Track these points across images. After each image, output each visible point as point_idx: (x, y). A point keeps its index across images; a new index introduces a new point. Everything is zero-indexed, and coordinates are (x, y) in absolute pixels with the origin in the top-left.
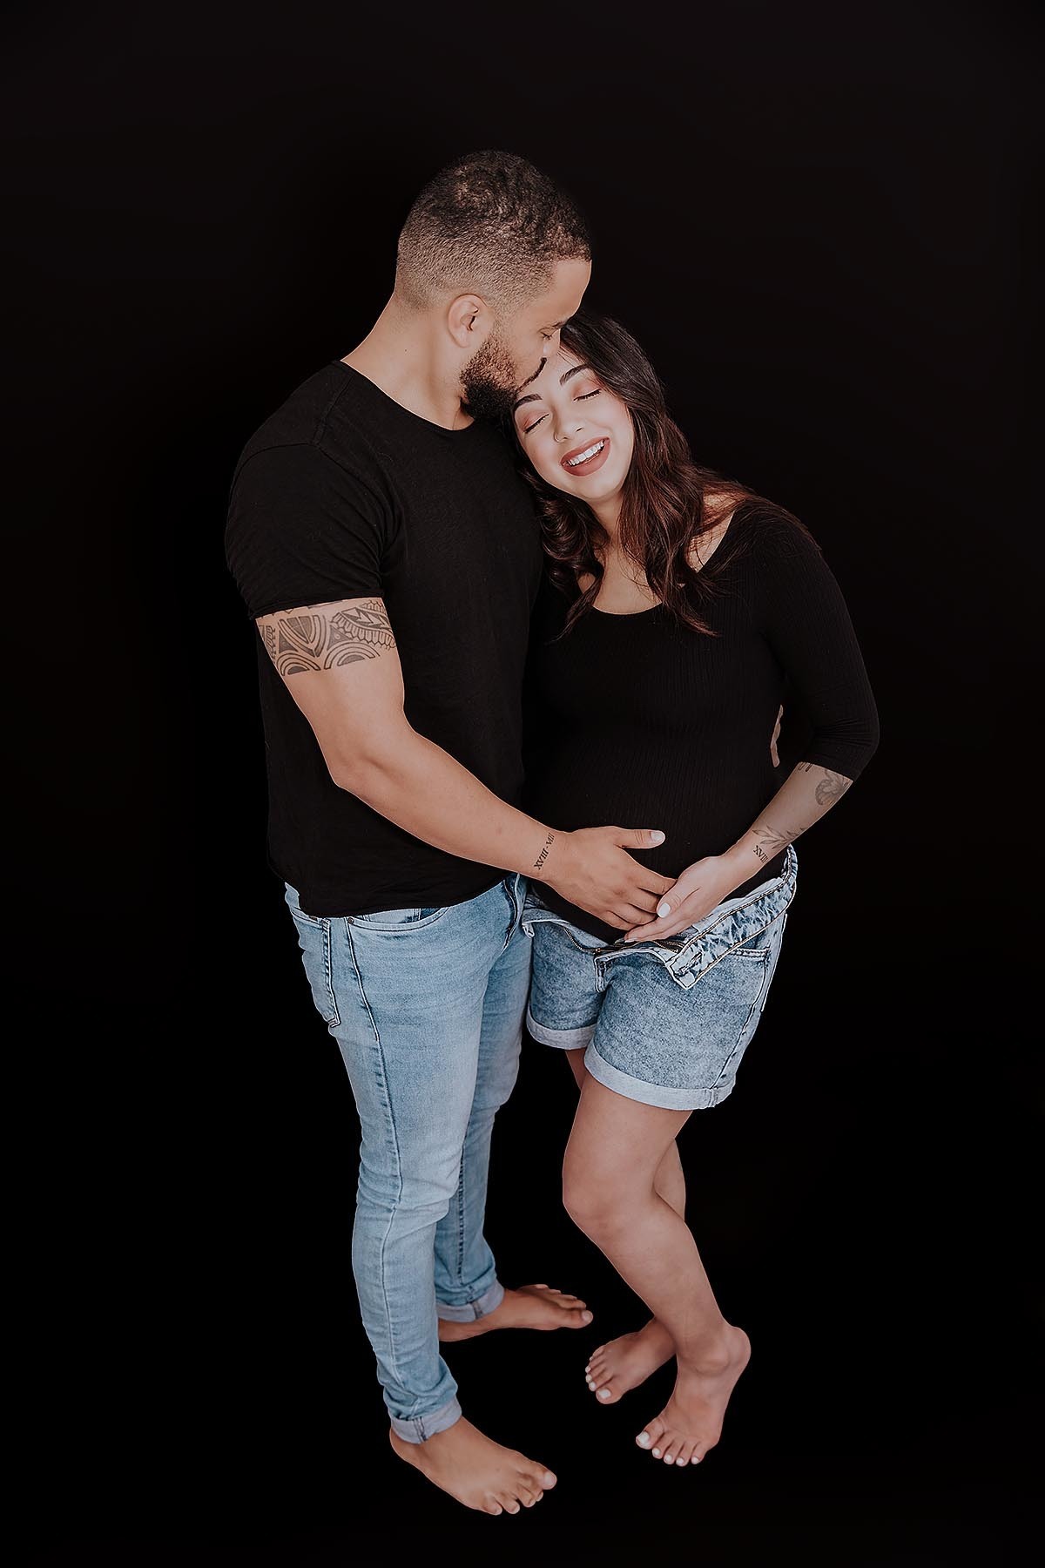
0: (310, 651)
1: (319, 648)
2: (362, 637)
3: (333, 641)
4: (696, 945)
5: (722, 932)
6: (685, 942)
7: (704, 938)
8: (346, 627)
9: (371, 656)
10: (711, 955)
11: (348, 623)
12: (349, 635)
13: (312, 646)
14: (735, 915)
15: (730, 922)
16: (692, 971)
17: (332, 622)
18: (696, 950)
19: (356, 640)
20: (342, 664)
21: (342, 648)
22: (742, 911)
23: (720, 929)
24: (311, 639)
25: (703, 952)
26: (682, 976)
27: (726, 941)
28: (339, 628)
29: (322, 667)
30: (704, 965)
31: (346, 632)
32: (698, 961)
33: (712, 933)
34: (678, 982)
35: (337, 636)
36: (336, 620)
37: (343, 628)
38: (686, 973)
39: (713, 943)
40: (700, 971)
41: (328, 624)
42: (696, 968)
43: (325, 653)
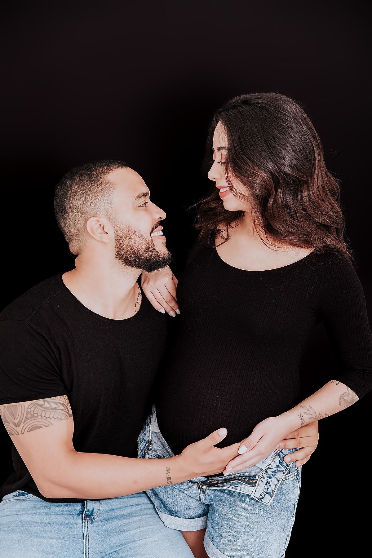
0: (15, 424)
1: (19, 423)
2: (43, 415)
3: (27, 419)
4: (264, 478)
5: (276, 466)
6: (257, 478)
7: (267, 472)
8: (35, 411)
9: (46, 425)
10: (275, 480)
11: (37, 408)
12: (36, 415)
13: (16, 421)
14: (279, 455)
15: (278, 460)
16: (267, 494)
17: (28, 408)
18: (265, 481)
19: (40, 417)
20: (30, 431)
21: (31, 422)
22: (282, 452)
23: (274, 465)
24: (17, 417)
25: (269, 480)
26: (263, 498)
27: (280, 469)
28: (31, 411)
29: (20, 433)
30: (273, 487)
31: (34, 413)
32: (268, 486)
33: (270, 468)
34: (262, 502)
35: (29, 416)
36: (30, 407)
37: (33, 411)
38: (265, 495)
39: (274, 474)
40: (273, 491)
41: (26, 409)
42: (270, 491)
43: (22, 425)
